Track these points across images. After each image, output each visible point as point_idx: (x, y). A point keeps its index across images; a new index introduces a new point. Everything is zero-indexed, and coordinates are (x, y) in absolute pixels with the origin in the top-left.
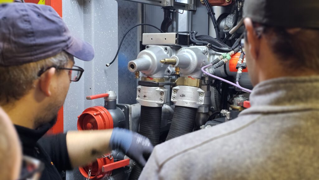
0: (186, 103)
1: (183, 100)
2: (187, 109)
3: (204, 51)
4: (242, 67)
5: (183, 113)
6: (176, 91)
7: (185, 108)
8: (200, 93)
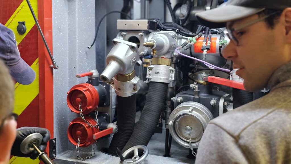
0: (161, 79)
1: (158, 77)
2: (161, 84)
3: (174, 35)
4: (207, 49)
5: (158, 87)
6: (151, 69)
7: (159, 84)
8: (171, 71)
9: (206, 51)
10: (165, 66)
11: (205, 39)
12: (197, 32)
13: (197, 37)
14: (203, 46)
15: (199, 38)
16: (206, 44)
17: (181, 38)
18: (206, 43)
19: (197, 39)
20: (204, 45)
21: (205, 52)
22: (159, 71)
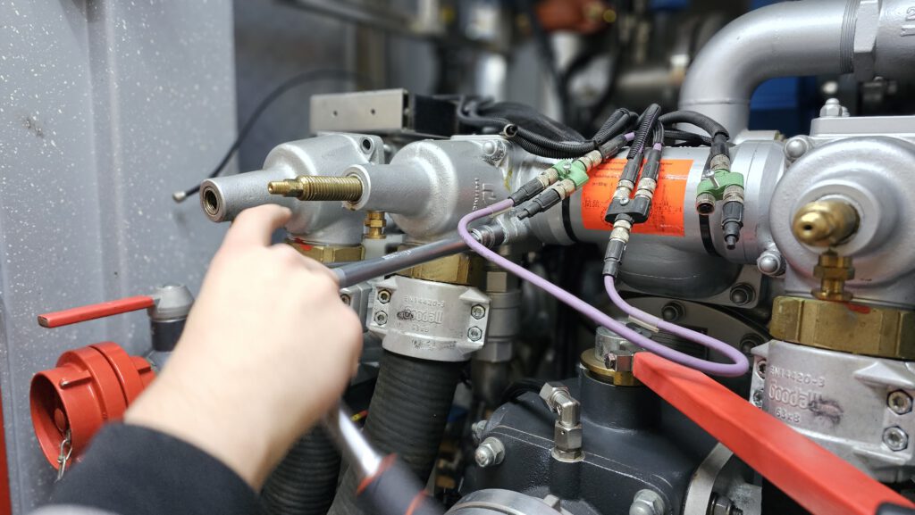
2: (419, 366)
3: (491, 151)
7: (411, 364)
8: (472, 307)
9: (628, 226)
10: (441, 288)
11: (631, 166)
12: (598, 137)
13: (595, 156)
14: (614, 202)
15: (605, 162)
16: (632, 193)
17: (528, 165)
18: (631, 186)
19: (593, 171)
20: (620, 197)
21: (620, 232)
22: (411, 308)
